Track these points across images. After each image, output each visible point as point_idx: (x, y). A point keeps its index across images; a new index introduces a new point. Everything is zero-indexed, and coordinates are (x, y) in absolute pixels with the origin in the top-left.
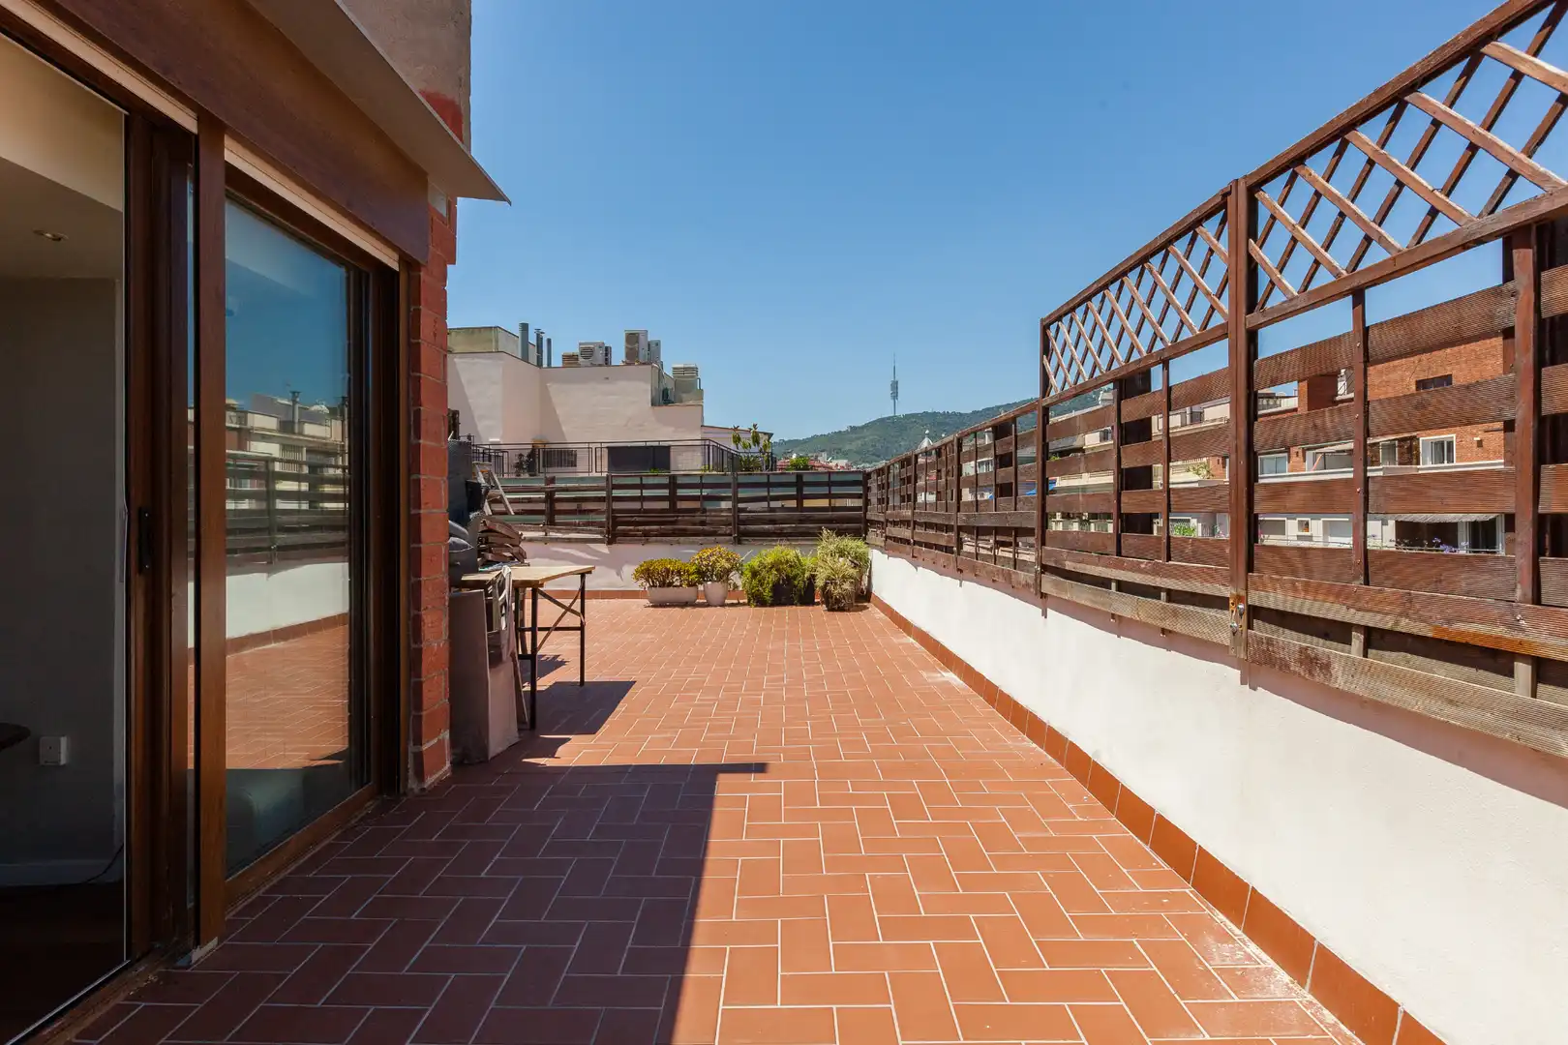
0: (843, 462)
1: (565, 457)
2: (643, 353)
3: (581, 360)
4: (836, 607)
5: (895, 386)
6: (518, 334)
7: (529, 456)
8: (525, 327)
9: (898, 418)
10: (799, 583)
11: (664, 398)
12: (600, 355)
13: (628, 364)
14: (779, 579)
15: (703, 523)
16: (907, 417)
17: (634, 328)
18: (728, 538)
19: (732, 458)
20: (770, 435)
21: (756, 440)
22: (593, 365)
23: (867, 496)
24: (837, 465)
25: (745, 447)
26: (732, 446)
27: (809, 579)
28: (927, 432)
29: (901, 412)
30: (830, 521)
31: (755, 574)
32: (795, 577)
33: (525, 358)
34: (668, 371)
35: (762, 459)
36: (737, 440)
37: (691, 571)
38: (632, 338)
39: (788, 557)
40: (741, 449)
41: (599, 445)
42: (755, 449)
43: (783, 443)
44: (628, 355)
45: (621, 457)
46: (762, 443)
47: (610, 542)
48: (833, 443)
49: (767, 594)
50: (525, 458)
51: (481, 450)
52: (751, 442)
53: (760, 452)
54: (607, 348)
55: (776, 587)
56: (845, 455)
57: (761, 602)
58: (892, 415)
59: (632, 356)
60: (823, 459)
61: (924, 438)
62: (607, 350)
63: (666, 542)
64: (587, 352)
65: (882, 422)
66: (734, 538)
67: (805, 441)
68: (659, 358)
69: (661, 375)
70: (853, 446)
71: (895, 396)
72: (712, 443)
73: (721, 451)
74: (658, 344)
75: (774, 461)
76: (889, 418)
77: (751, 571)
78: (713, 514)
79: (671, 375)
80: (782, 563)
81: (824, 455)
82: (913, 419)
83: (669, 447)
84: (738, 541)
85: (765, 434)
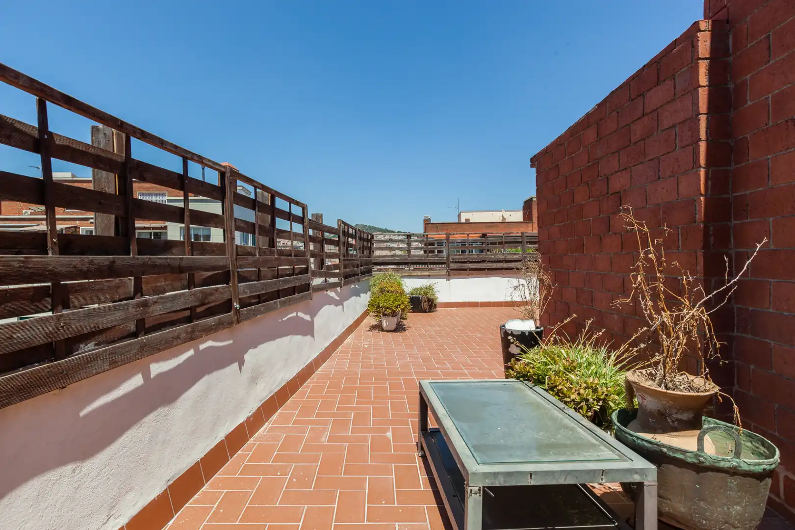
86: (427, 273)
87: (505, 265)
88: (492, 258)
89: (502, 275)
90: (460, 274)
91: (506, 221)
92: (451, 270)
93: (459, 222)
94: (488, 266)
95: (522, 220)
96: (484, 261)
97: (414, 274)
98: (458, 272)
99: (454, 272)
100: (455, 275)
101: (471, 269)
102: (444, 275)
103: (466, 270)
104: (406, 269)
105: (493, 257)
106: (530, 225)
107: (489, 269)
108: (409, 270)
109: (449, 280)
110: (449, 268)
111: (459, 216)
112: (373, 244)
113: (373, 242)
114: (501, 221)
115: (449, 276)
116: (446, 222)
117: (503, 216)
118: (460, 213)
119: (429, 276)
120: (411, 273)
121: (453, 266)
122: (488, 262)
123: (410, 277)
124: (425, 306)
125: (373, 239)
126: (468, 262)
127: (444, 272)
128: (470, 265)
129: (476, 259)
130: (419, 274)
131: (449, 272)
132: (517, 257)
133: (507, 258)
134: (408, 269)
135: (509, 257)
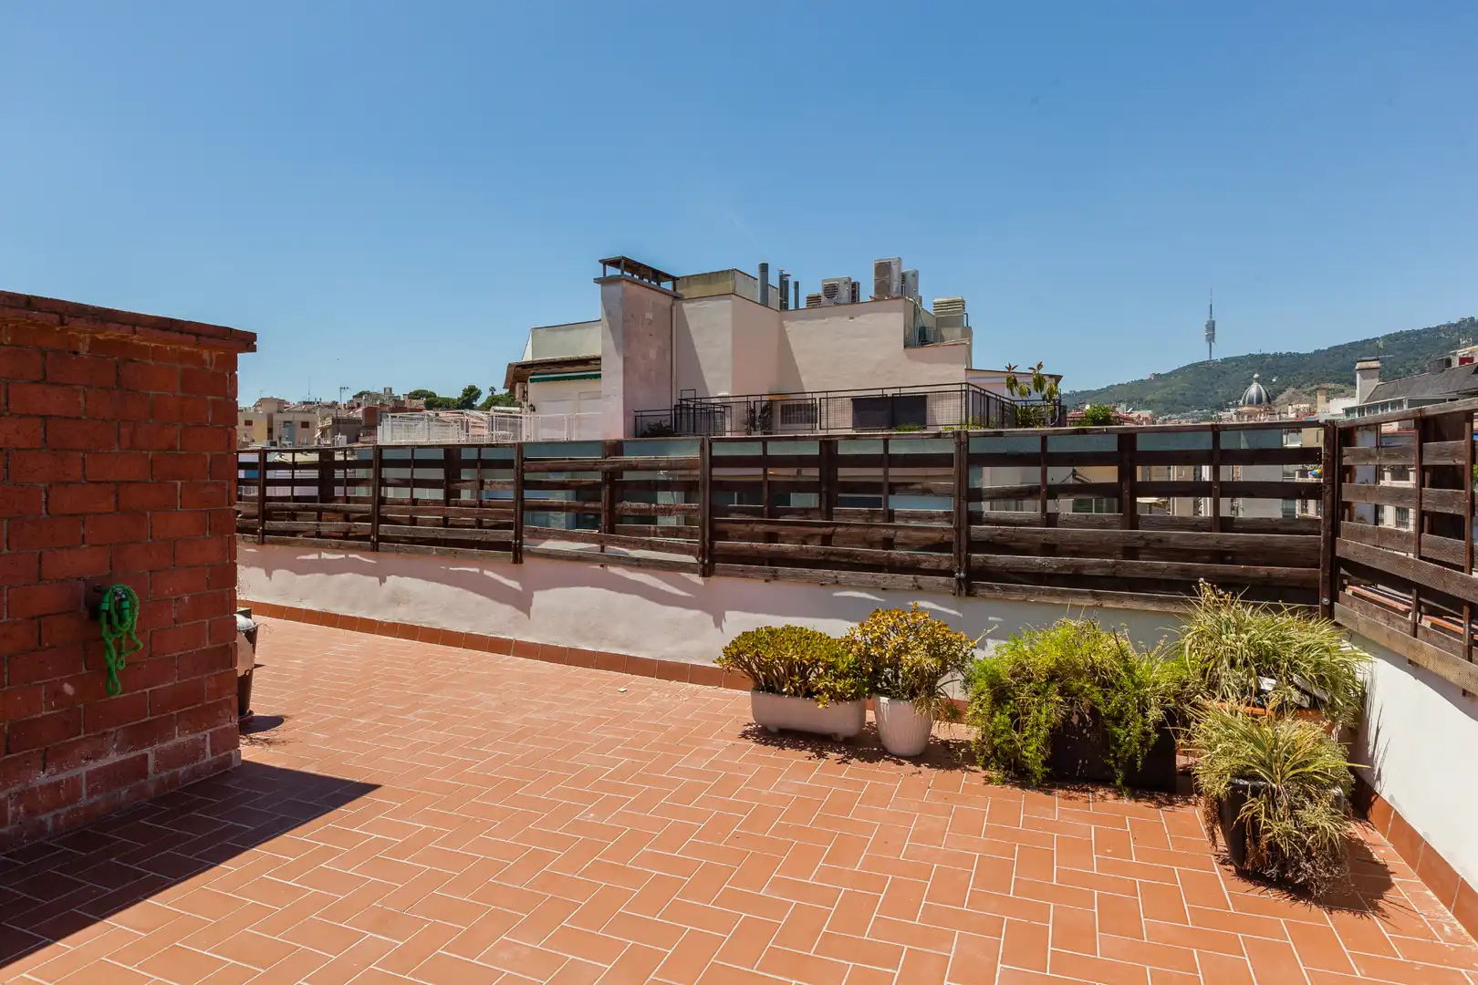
0: (1146, 413)
1: (805, 411)
2: (896, 285)
3: (824, 299)
4: (1273, 872)
5: (1211, 327)
6: (757, 275)
7: (763, 411)
8: (764, 268)
9: (1215, 362)
10: (1129, 735)
11: (921, 337)
12: (845, 293)
13: (876, 300)
14: (1069, 716)
15: (889, 543)
16: (1226, 361)
17: (885, 256)
18: (943, 580)
19: (1003, 409)
20: (1058, 378)
21: (1039, 382)
22: (837, 304)
23: (1337, 493)
24: (1139, 416)
25: (1022, 393)
26: (1006, 393)
27: (1159, 726)
28: (1256, 376)
29: (1218, 356)
30: (1219, 555)
31: (1000, 694)
32: (1118, 718)
33: (765, 302)
34: (928, 306)
35: (1046, 410)
36: (1012, 383)
37: (842, 667)
38: (883, 269)
39: (1098, 658)
40: (1017, 396)
41: (824, 395)
42: (1036, 396)
43: (1074, 395)
44: (877, 289)
45: (871, 409)
46: (1047, 387)
47: (707, 572)
48: (1136, 393)
49: (1033, 752)
50: (758, 414)
51: (692, 405)
52: (1032, 388)
53: (1044, 399)
54: (854, 285)
55: (1060, 738)
56: (1147, 405)
57: (1018, 774)
58: (1208, 359)
59: (882, 290)
60: (1121, 410)
61: (1250, 384)
62: (855, 288)
63: (811, 581)
64: (831, 291)
65: (1195, 367)
66: (959, 579)
67: (1100, 392)
68: (917, 291)
69: (917, 311)
70: (1157, 396)
71: (1211, 338)
72: (971, 388)
73: (985, 398)
74: (915, 275)
75: (1063, 410)
76: (1203, 363)
77: (991, 685)
78: (913, 523)
79: (932, 312)
80: (1079, 674)
81: (1123, 406)
82: (1239, 362)
83: (925, 396)
84: (967, 588)
85: (1051, 376)
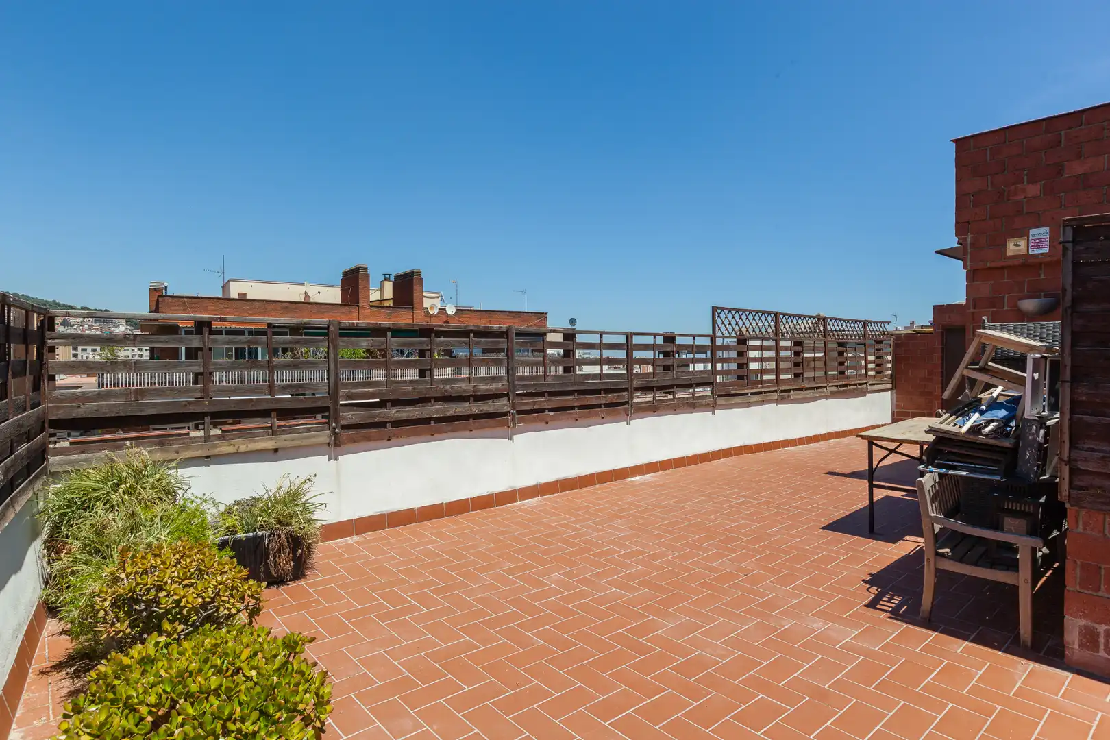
86: (269, 444)
87: (475, 408)
88: (446, 391)
89: (467, 433)
90: (368, 439)
91: (312, 301)
92: (343, 427)
93: (226, 297)
94: (437, 411)
95: (339, 301)
96: (425, 400)
97: (225, 448)
98: (363, 431)
99: (351, 432)
100: (354, 442)
101: (397, 423)
102: (321, 444)
103: (382, 425)
104: (192, 434)
105: (448, 387)
106: (355, 310)
107: (439, 420)
108: (207, 438)
109: (336, 459)
110: (336, 421)
111: (226, 287)
112: (52, 349)
113: (50, 342)
114: (303, 301)
115: (336, 446)
116: (199, 296)
117: (306, 293)
118: (229, 281)
119: (276, 450)
120: (215, 447)
121: (350, 417)
122: (437, 399)
123: (207, 460)
124: (285, 562)
125: (52, 328)
126: (389, 404)
127: (323, 436)
128: (394, 410)
129: (409, 392)
130: (243, 448)
131: (336, 434)
132: (500, 385)
133: (479, 391)
134: (202, 433)
135: (483, 387)
